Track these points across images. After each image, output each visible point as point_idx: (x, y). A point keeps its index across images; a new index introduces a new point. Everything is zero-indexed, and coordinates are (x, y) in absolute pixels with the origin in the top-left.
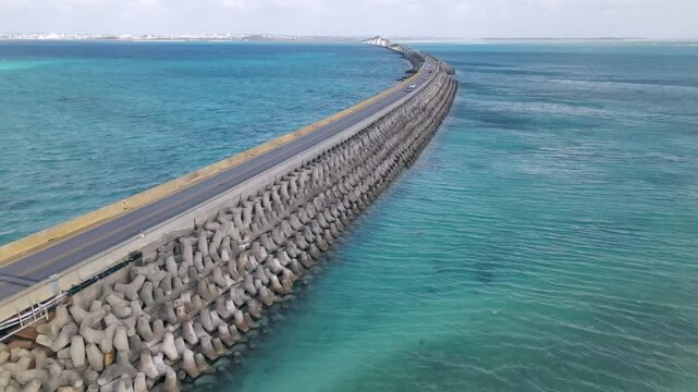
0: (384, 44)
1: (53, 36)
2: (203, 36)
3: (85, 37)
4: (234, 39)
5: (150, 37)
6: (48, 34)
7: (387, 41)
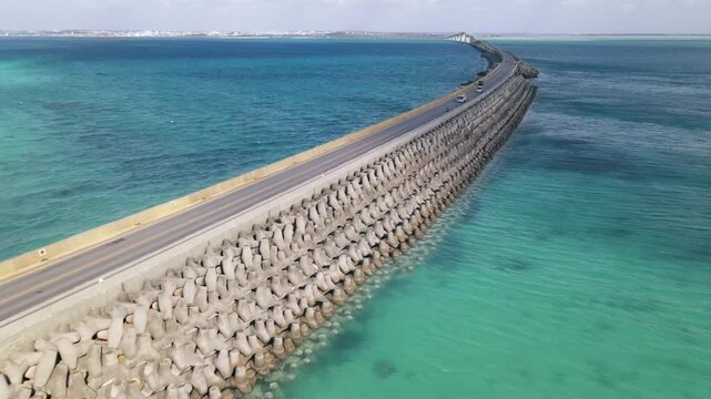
0: (468, 41)
1: (148, 34)
2: (287, 33)
3: (176, 35)
4: (317, 35)
5: (236, 34)
6: (143, 31)
7: (472, 38)
